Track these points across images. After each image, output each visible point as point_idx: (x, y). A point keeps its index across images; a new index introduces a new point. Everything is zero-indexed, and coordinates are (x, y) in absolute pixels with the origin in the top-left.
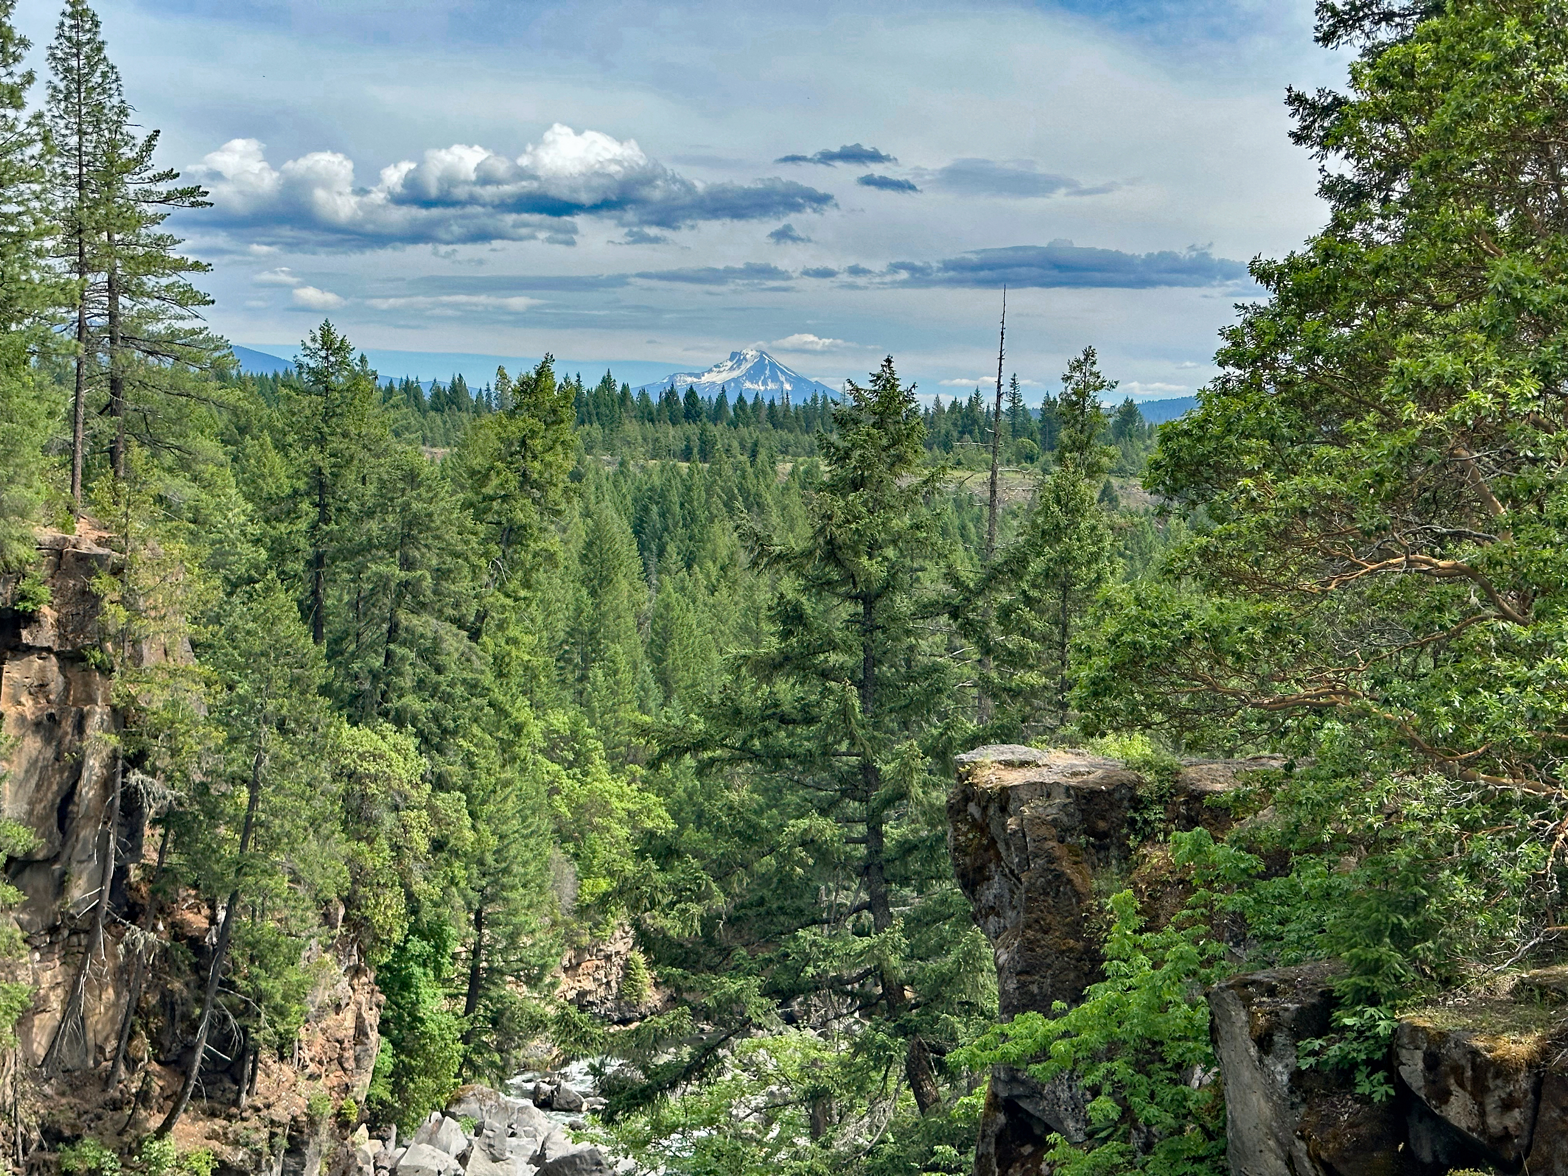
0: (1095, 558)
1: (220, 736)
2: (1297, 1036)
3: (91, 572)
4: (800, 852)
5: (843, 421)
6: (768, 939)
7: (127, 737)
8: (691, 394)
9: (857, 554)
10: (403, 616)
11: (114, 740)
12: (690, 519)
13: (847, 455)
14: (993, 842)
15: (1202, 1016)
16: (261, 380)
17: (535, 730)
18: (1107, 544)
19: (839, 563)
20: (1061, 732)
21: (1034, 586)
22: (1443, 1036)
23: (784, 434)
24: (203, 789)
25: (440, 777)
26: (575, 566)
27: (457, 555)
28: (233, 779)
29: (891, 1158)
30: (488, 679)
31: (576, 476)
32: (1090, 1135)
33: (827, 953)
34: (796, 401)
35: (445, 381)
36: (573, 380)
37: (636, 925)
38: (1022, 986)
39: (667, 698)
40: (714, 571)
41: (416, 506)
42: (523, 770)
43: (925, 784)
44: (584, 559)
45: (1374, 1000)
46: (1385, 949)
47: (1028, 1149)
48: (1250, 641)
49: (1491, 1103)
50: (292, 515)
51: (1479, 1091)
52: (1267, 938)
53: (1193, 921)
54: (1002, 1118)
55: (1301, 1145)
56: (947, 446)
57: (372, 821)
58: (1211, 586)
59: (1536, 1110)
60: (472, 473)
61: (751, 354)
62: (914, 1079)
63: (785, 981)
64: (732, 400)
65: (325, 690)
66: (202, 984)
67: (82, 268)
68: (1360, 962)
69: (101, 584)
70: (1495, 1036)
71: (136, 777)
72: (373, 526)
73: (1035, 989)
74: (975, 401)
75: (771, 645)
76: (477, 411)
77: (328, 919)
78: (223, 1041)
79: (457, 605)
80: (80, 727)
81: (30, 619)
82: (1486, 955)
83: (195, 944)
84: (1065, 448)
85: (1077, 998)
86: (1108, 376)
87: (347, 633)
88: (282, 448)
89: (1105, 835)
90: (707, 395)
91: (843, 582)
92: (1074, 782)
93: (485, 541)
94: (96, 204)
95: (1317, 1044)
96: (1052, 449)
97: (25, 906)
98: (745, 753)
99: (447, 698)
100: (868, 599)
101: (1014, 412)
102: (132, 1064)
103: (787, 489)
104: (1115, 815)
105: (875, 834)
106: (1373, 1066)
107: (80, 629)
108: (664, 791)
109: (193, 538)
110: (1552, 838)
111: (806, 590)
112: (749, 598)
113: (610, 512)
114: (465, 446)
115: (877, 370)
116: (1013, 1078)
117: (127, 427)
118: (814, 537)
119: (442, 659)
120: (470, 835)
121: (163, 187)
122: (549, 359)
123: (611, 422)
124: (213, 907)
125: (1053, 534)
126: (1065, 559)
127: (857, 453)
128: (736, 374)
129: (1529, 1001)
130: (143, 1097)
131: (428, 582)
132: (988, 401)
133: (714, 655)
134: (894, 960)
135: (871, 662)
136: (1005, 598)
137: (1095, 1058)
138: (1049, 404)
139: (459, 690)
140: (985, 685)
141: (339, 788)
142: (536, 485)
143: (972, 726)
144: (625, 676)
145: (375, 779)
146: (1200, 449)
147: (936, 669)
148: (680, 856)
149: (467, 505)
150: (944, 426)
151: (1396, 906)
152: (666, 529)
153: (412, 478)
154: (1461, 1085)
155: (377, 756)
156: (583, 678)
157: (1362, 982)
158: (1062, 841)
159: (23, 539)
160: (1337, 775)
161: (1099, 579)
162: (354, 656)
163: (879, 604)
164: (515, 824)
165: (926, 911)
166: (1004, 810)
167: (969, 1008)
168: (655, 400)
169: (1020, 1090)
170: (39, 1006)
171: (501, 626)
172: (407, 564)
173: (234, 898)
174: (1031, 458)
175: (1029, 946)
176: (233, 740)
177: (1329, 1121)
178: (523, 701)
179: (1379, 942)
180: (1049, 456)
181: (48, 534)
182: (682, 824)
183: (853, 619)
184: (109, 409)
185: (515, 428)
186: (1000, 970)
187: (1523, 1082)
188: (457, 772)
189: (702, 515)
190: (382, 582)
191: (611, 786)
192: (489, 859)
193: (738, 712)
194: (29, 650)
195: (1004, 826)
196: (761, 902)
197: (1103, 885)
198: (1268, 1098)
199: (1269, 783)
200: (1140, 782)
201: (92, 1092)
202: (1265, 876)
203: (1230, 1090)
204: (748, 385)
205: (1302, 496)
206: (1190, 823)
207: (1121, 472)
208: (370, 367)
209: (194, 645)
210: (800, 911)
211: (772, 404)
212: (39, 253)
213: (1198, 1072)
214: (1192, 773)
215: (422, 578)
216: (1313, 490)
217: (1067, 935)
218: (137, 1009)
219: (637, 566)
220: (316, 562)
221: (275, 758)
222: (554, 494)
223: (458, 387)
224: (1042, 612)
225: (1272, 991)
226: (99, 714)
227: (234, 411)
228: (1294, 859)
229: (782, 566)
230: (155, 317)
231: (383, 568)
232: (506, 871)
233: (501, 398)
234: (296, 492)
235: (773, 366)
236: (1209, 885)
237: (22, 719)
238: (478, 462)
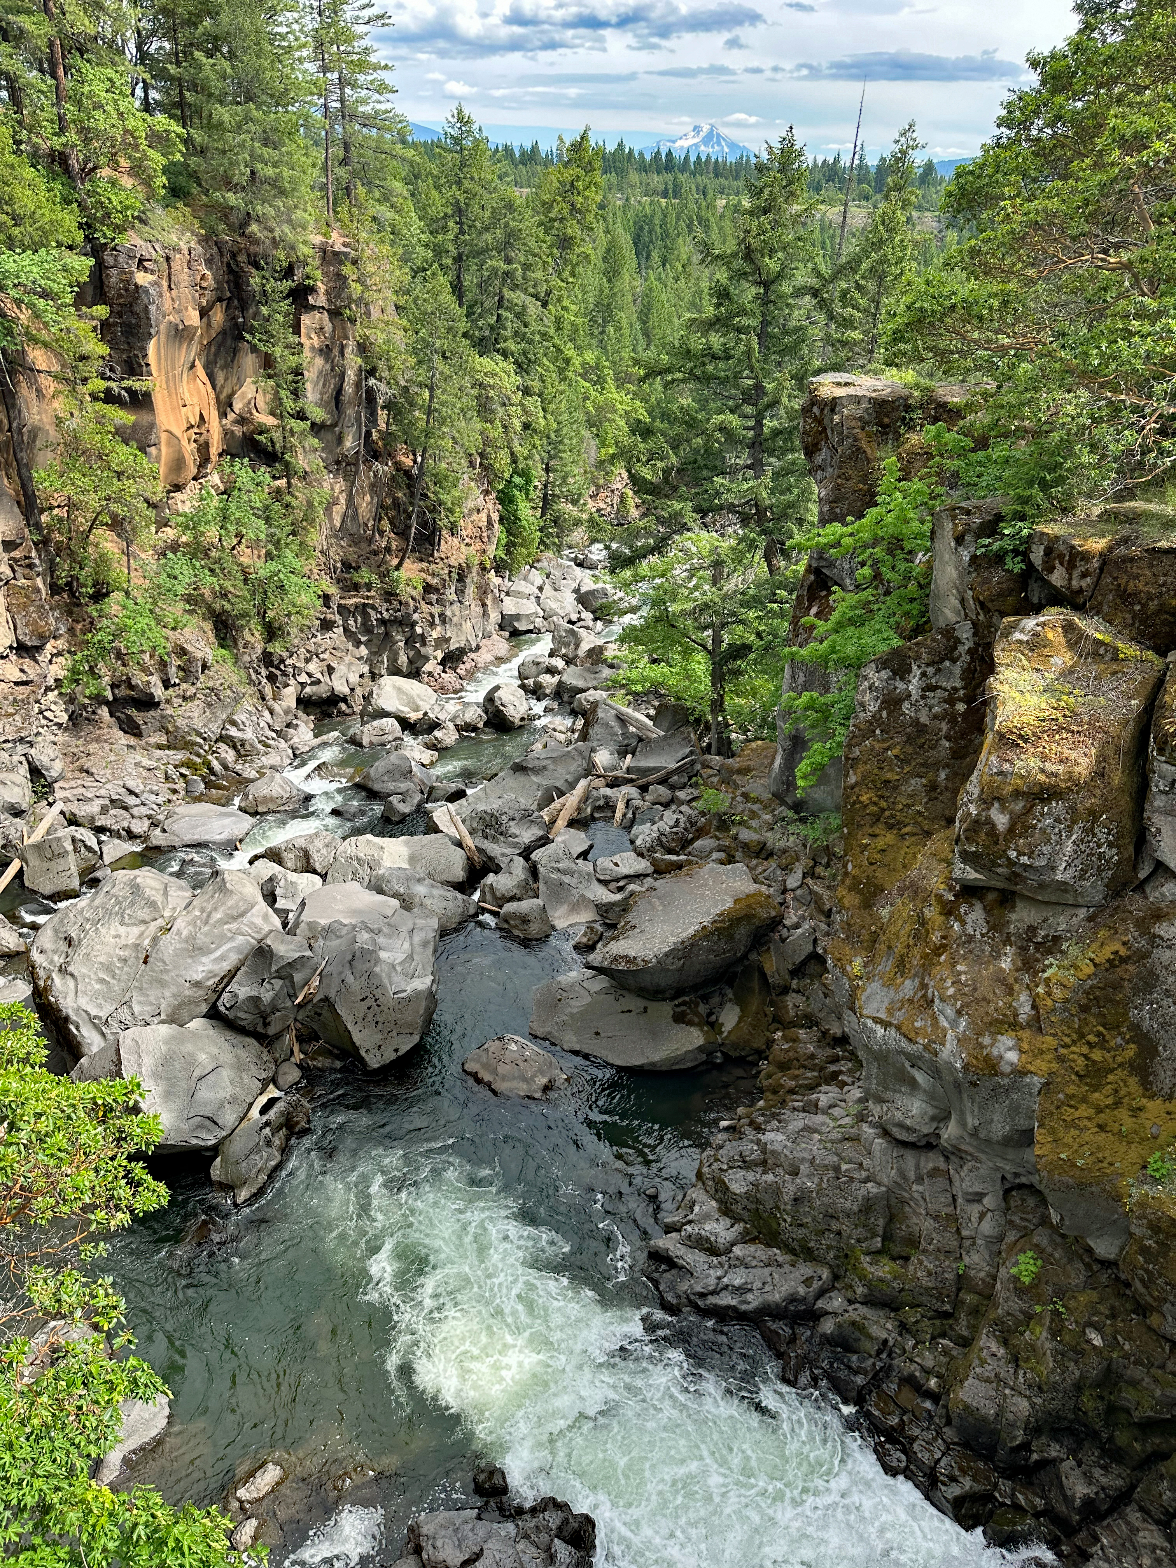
0: (901, 260)
1: (412, 361)
2: (978, 536)
3: (341, 263)
4: (718, 434)
5: (761, 168)
6: (698, 482)
7: (366, 359)
8: (669, 153)
9: (763, 256)
10: (506, 293)
11: (359, 361)
12: (665, 235)
13: (761, 191)
14: (825, 429)
15: (927, 527)
16: (425, 144)
17: (577, 361)
18: (909, 251)
19: (752, 261)
20: (869, 367)
21: (863, 277)
22: (1057, 538)
23: (722, 180)
24: (406, 389)
25: (527, 388)
26: (600, 264)
27: (535, 255)
28: (421, 385)
29: (753, 596)
30: (552, 331)
31: (602, 207)
32: (857, 587)
33: (728, 490)
34: (731, 159)
35: (528, 146)
36: (601, 143)
37: (629, 471)
38: (831, 508)
39: (648, 345)
40: (680, 268)
41: (512, 224)
42: (570, 385)
43: (789, 396)
44: (604, 259)
45: (1023, 518)
46: (1035, 491)
47: (824, 593)
48: (991, 308)
49: (1076, 574)
50: (445, 229)
51: (1071, 567)
52: (969, 484)
53: (929, 475)
54: (812, 577)
55: (970, 593)
56: (818, 189)
57: (493, 412)
58: (972, 274)
59: (1099, 578)
60: (544, 203)
61: (706, 128)
62: (768, 557)
63: (705, 505)
64: (693, 159)
65: (465, 335)
66: (412, 495)
67: (325, 69)
68: (1020, 497)
69: (347, 270)
70: (1085, 539)
71: (372, 381)
72: (488, 237)
73: (838, 510)
74: (837, 160)
75: (710, 311)
76: (546, 166)
77: (471, 464)
78: (424, 524)
79: (535, 286)
80: (342, 354)
81: (312, 290)
82: (1089, 496)
83: (407, 473)
84: (890, 189)
85: (860, 516)
86: (921, 141)
87: (476, 302)
88: (438, 188)
89: (888, 426)
90: (679, 155)
91: (753, 274)
92: (874, 395)
93: (550, 247)
94: (330, 26)
95: (987, 541)
96: (880, 191)
97: (323, 449)
98: (692, 376)
99: (530, 342)
100: (766, 285)
101: (860, 167)
102: (382, 533)
103: (722, 216)
104: (894, 415)
105: (760, 424)
106: (1016, 552)
107: (338, 296)
108: (645, 400)
109: (393, 243)
110: (1143, 428)
111: (731, 279)
112: (697, 284)
113: (621, 230)
114: (540, 187)
115: (784, 134)
116: (821, 558)
117: (354, 174)
118: (739, 244)
119: (527, 319)
120: (542, 422)
121: (367, 13)
122: (588, 129)
123: (621, 173)
124: (414, 455)
125: (878, 245)
126: (883, 261)
127: (766, 192)
128: (696, 140)
129: (1107, 521)
130: (388, 549)
131: (520, 271)
132: (845, 161)
133: (676, 320)
134: (765, 495)
135: (765, 324)
136: (844, 285)
137: (865, 547)
138: (883, 159)
139: (537, 337)
140: (828, 339)
141: (475, 392)
142: (579, 211)
143: (818, 363)
144: (626, 331)
145: (493, 387)
146: (979, 183)
147: (801, 328)
148: (654, 434)
149: (540, 224)
150: (818, 176)
151: (1044, 468)
152: (651, 241)
153: (510, 206)
154: (1062, 564)
155: (494, 375)
156: (603, 332)
157: (1019, 508)
158: (863, 429)
159: (305, 242)
160: (1026, 390)
161: (901, 273)
162: (481, 316)
163: (773, 287)
164: (566, 416)
165: (782, 469)
166: (833, 411)
167: (800, 522)
168: (648, 158)
169: (823, 563)
170: (336, 503)
171: (559, 300)
172: (508, 261)
173: (425, 450)
174: (867, 198)
175: (838, 487)
176: (420, 362)
177: (987, 581)
178: (570, 345)
179: (1032, 487)
180: (878, 196)
181: (318, 239)
182: (653, 419)
183: (757, 297)
184: (344, 162)
185: (568, 174)
186: (821, 500)
187: (1095, 563)
188: (536, 385)
189: (673, 233)
190: (494, 271)
191: (616, 396)
192: (552, 435)
193: (689, 351)
194: (313, 308)
195: (832, 420)
196: (695, 461)
197: (883, 455)
198: (956, 568)
199: (985, 395)
200: (911, 396)
201: (364, 545)
202: (973, 450)
203: (936, 565)
204: (702, 148)
205: (1037, 213)
206: (935, 420)
207: (919, 208)
208: (484, 134)
209: (397, 307)
210: (716, 467)
211: (717, 161)
212: (300, 60)
213: (920, 555)
214: (941, 391)
215: (516, 269)
216: (1045, 210)
217: (859, 482)
218: (381, 506)
219: (634, 264)
220: (458, 259)
221: (441, 373)
222: (590, 217)
223: (535, 148)
224: (863, 295)
225: (968, 513)
226: (351, 346)
227: (411, 163)
228: (992, 441)
229: (720, 263)
230: (365, 102)
231: (495, 263)
232: (561, 442)
233: (560, 156)
234: (446, 214)
235: (718, 135)
236: (942, 456)
237: (313, 348)
238: (546, 197)
